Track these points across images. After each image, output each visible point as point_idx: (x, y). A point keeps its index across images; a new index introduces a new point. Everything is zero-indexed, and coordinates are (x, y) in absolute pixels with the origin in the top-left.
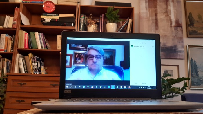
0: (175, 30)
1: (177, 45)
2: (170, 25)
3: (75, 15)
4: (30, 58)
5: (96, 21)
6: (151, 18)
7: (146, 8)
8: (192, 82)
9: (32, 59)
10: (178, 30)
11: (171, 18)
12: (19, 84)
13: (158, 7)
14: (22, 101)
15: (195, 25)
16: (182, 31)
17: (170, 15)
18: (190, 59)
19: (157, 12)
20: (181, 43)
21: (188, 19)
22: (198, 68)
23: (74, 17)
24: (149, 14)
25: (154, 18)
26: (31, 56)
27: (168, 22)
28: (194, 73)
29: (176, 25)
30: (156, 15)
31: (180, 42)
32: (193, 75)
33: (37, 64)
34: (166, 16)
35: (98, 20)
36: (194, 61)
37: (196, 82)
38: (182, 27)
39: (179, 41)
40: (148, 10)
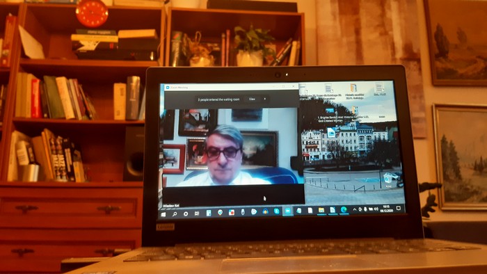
2: (390, 56)
3: (158, 33)
4: (45, 142)
5: (212, 48)
6: (345, 40)
7: (334, 14)
8: (445, 193)
9: (51, 144)
10: (410, 69)
11: (393, 38)
12: (18, 208)
13: (362, 12)
14: (27, 251)
15: (451, 55)
16: (420, 69)
17: (390, 33)
18: (441, 138)
19: (360, 24)
20: (418, 100)
21: (434, 41)
22: (459, 159)
23: (156, 37)
24: (341, 28)
25: (353, 38)
26: (48, 138)
27: (387, 49)
28: (450, 172)
29: (406, 57)
30: (357, 32)
31: (415, 98)
32: (448, 176)
33: (65, 157)
34: (381, 34)
35: (216, 45)
36: (449, 142)
37: (455, 194)
38: (419, 61)
39: (413, 95)
40: (338, 19)
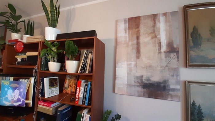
0: (166, 57)
1: (168, 80)
2: (158, 51)
6: (130, 43)
7: (125, 30)
10: (171, 58)
11: (160, 40)
17: (158, 36)
19: (139, 33)
20: (175, 77)
24: (129, 37)
25: (135, 42)
27: (156, 46)
29: (168, 50)
30: (138, 38)
31: (173, 76)
34: (152, 38)
38: (177, 52)
39: (172, 74)
40: (127, 32)
